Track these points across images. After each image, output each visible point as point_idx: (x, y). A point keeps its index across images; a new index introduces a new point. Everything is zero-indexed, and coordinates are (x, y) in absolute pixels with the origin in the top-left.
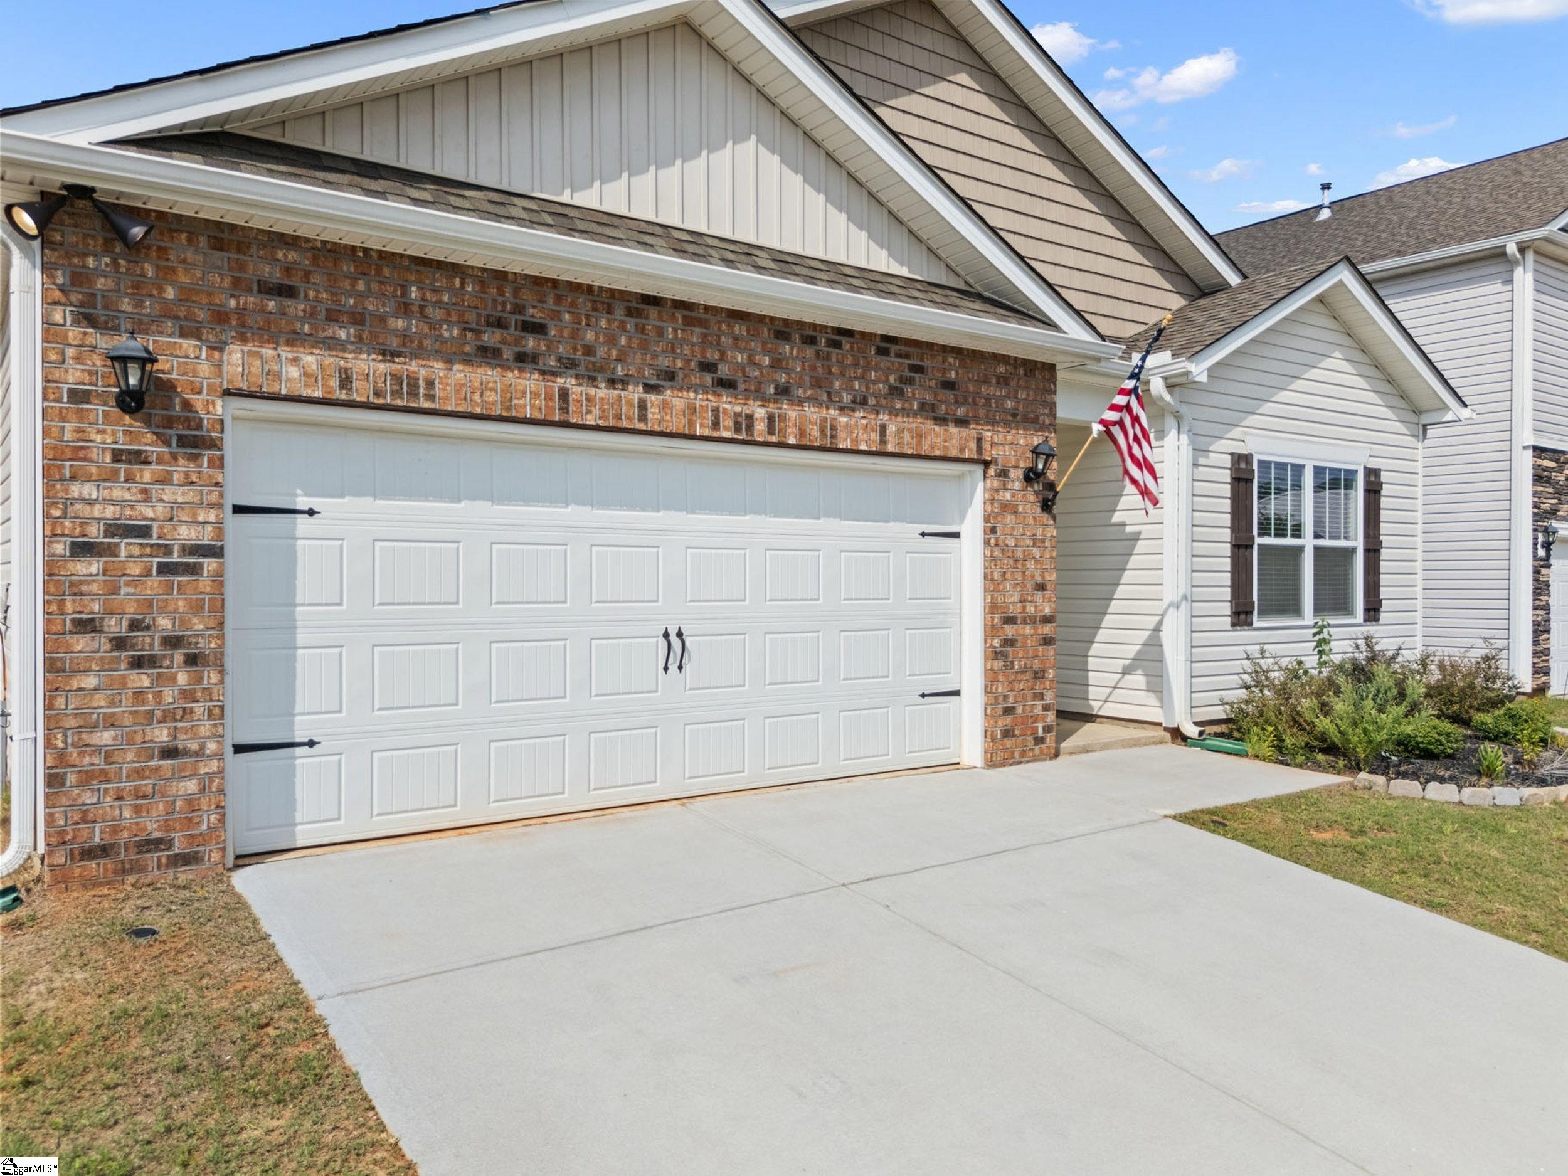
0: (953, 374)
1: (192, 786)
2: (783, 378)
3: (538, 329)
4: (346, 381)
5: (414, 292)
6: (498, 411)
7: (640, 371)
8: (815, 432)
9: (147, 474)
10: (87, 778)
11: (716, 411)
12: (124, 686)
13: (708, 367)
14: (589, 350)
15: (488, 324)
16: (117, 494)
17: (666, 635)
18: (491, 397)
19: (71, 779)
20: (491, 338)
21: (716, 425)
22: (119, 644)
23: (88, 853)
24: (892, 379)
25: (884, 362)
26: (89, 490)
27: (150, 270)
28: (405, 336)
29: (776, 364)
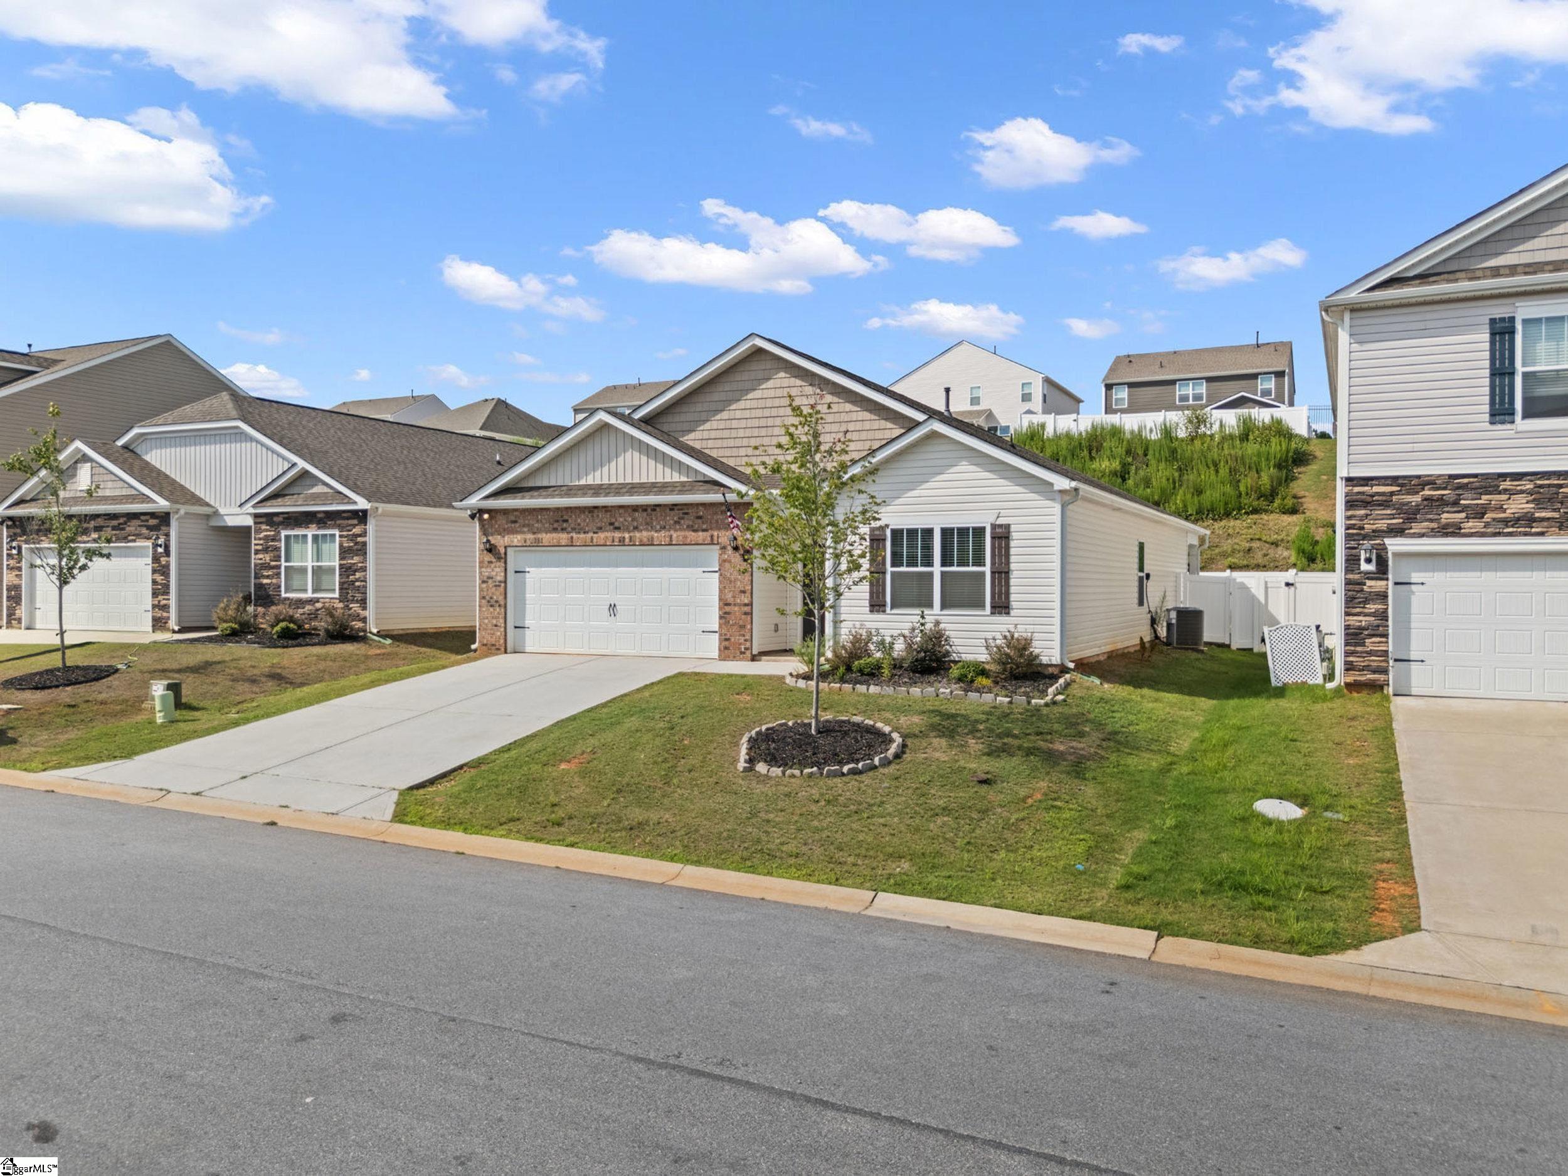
0: (701, 513)
1: (500, 633)
2: (635, 524)
3: (566, 521)
4: (525, 541)
5: (539, 517)
6: (557, 544)
7: (592, 528)
8: (646, 540)
9: (493, 566)
10: (484, 629)
11: (613, 537)
12: (489, 610)
13: (611, 524)
14: (579, 525)
15: (555, 522)
16: (489, 570)
17: (610, 605)
18: (555, 541)
20: (556, 525)
21: (613, 541)
22: (489, 602)
23: (484, 645)
24: (675, 519)
25: (672, 513)
26: (485, 570)
28: (537, 528)
29: (633, 520)
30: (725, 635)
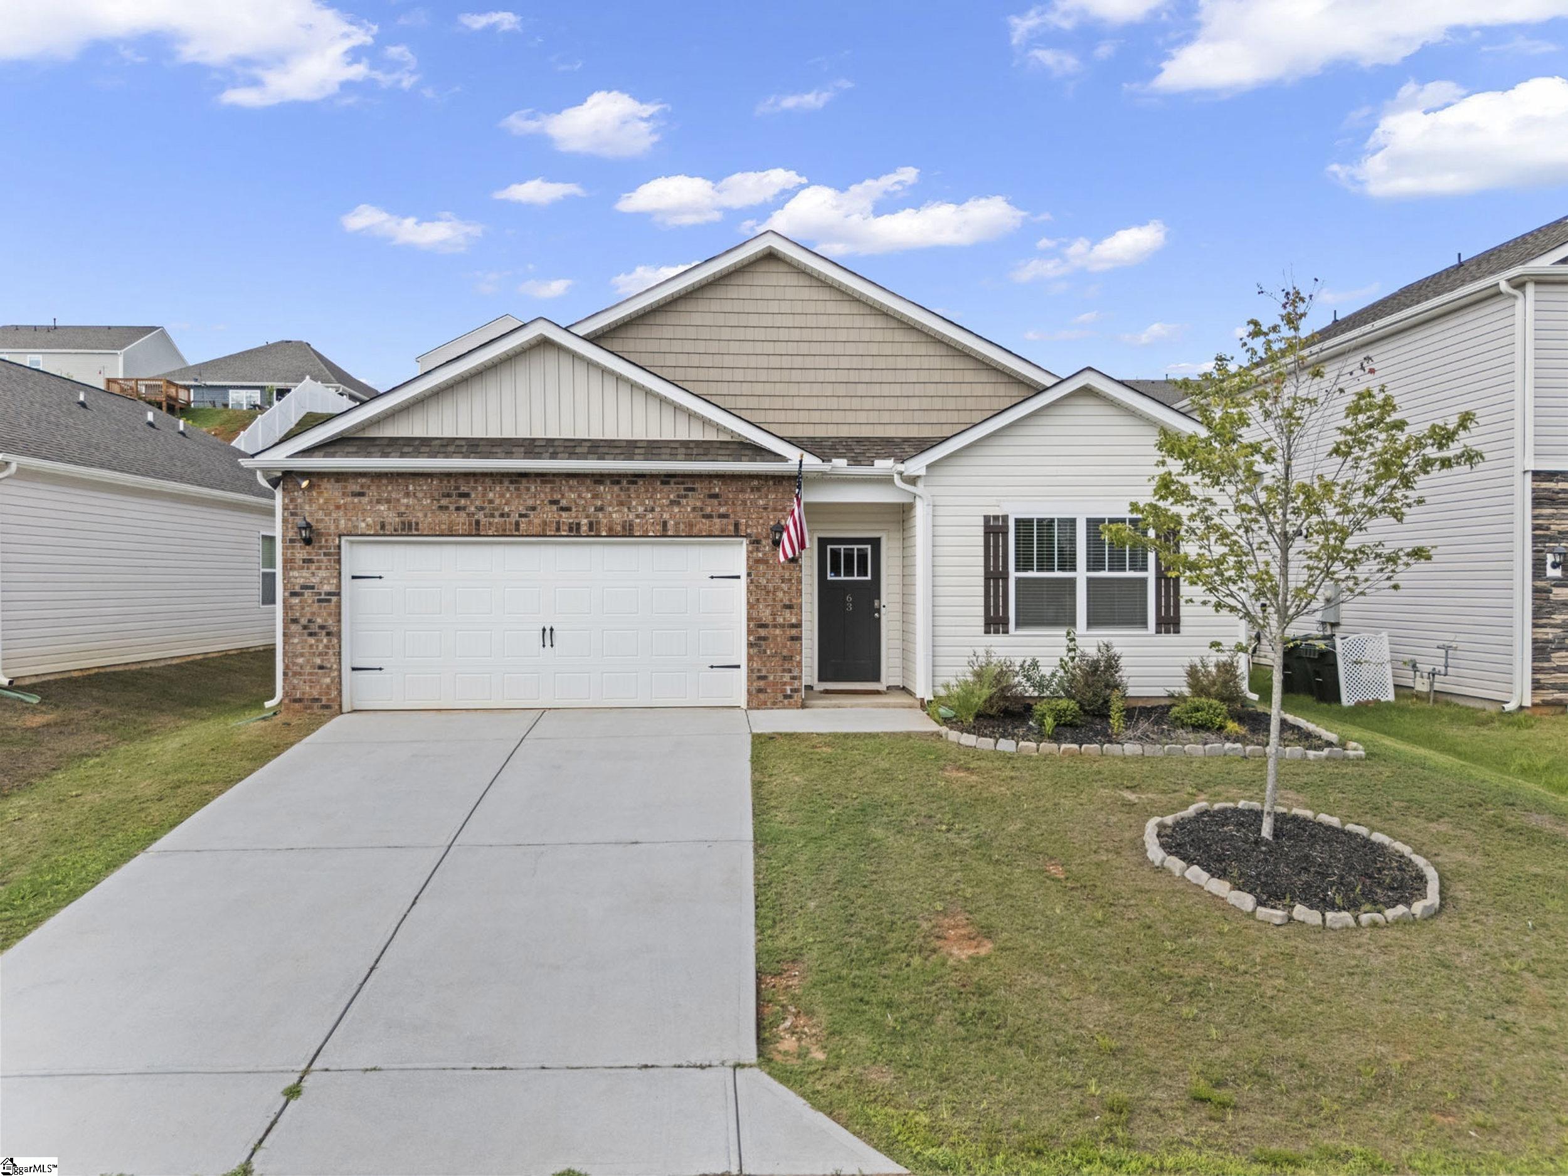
0: (717, 490)
1: (328, 680)
2: (599, 503)
3: (466, 495)
4: (383, 527)
5: (411, 488)
6: (446, 532)
7: (517, 508)
8: (619, 528)
9: (313, 567)
10: (295, 674)
11: (558, 523)
12: (306, 642)
13: (554, 502)
14: (491, 502)
15: (443, 496)
16: (304, 574)
17: (544, 630)
18: (443, 527)
19: (290, 674)
20: (444, 502)
21: (558, 529)
22: (305, 627)
23: (296, 701)
24: (672, 497)
25: (666, 488)
26: (296, 574)
27: (315, 494)
28: (407, 506)
29: (595, 496)
30: (759, 670)
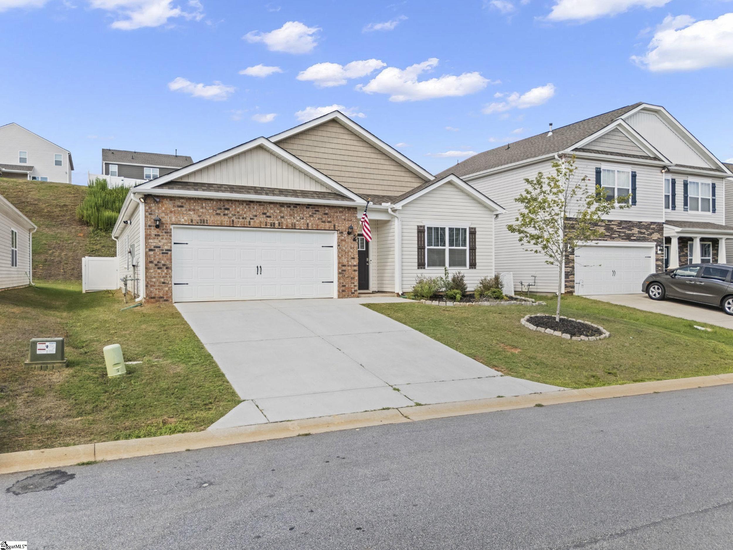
0: (327, 211)
1: (167, 289)
2: (282, 215)
3: (228, 209)
4: (192, 221)
5: (204, 205)
6: (220, 225)
7: (249, 215)
8: (290, 225)
9: (160, 238)
10: (151, 286)
11: (266, 222)
12: (157, 271)
13: (264, 214)
14: (238, 212)
15: (218, 209)
16: (155, 241)
17: (257, 267)
18: (218, 222)
19: (149, 286)
20: (218, 211)
21: (266, 225)
22: (156, 265)
23: (152, 298)
24: (310, 213)
25: (308, 210)
26: (151, 241)
27: (160, 205)
28: (202, 213)
29: (281, 212)
30: (343, 283)
